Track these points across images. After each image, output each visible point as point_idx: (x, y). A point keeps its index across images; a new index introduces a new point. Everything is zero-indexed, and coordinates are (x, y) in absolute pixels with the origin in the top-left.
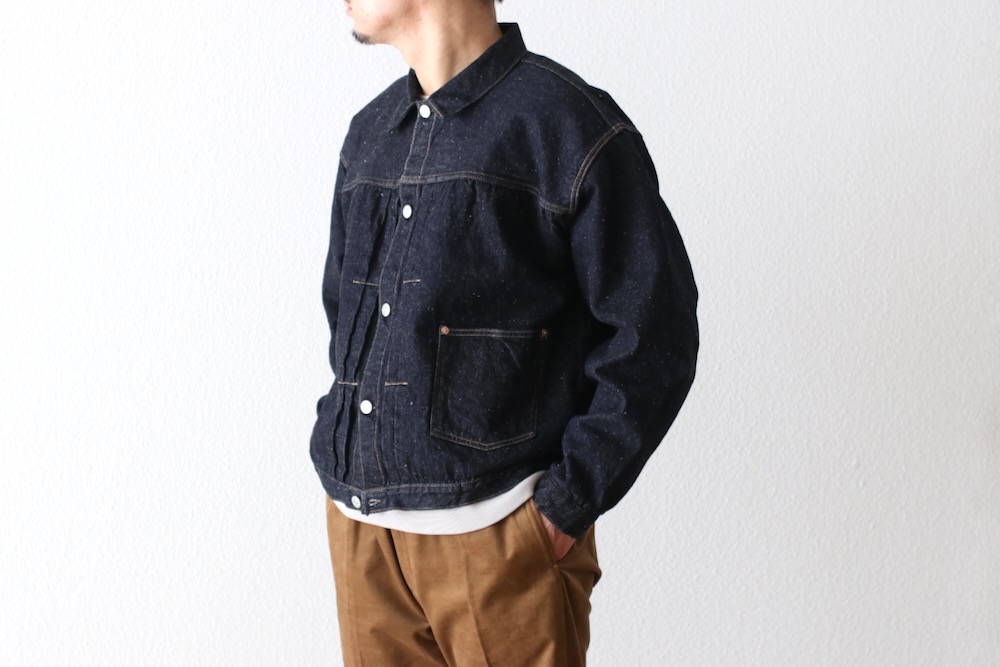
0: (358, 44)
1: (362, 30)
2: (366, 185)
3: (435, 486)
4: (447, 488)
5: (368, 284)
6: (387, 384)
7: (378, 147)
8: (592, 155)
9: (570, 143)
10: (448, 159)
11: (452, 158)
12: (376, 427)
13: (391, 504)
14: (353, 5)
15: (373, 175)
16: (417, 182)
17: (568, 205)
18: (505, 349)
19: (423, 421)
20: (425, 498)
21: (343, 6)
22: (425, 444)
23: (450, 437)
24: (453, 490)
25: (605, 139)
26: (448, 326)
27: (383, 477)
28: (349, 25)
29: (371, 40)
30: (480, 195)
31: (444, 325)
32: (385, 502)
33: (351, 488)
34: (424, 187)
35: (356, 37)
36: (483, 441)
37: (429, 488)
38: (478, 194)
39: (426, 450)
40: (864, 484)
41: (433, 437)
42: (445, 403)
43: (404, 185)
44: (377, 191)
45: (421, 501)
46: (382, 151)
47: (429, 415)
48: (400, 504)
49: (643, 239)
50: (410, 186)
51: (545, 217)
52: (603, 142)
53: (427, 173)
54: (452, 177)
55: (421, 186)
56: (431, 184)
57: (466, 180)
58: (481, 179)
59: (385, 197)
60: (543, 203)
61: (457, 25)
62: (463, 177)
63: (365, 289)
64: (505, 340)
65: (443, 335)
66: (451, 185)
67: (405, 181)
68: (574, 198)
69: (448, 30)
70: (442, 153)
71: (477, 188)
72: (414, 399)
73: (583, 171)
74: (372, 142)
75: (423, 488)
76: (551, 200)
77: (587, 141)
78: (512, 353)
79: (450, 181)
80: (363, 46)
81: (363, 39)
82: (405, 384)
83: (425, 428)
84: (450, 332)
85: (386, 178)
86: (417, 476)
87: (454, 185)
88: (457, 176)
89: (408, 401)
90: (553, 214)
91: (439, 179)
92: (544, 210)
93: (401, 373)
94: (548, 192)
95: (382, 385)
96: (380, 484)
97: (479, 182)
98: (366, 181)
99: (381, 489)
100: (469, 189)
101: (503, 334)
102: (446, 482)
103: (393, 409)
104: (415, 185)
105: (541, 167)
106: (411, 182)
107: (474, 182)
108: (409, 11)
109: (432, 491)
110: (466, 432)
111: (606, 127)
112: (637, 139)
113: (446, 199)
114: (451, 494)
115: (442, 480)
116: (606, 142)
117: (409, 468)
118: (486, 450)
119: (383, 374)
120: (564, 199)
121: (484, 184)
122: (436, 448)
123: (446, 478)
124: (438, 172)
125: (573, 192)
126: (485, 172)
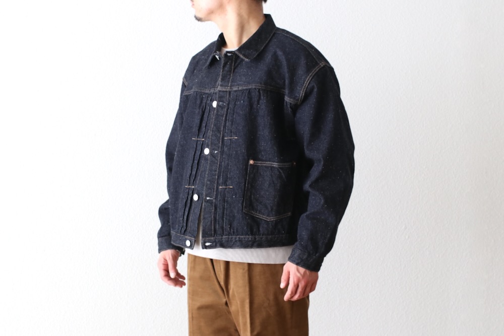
0: (197, 21)
1: (199, 15)
2: (197, 92)
3: (242, 237)
4: (248, 238)
5: (198, 139)
6: (220, 187)
7: (203, 74)
8: (310, 77)
9: (301, 71)
10: (244, 79)
11: (246, 79)
12: (213, 208)
13: (218, 245)
14: (195, 3)
15: (200, 87)
16: (228, 90)
17: (298, 100)
18: (280, 172)
19: (240, 205)
20: (236, 243)
21: (190, 3)
22: (241, 216)
23: (252, 213)
24: (251, 239)
25: (317, 69)
26: (254, 160)
27: (213, 233)
28: (193, 12)
29: (203, 20)
30: (263, 95)
31: (252, 159)
32: (214, 244)
33: (186, 237)
34: (232, 92)
35: (196, 18)
36: (268, 216)
37: (239, 238)
38: (262, 94)
39: (241, 218)
40: (408, 237)
41: (245, 213)
42: (250, 197)
43: (220, 91)
44: (202, 94)
45: (234, 244)
46: (204, 76)
47: (243, 202)
48: (223, 246)
49: (330, 116)
50: (223, 91)
51: (287, 105)
52: (316, 70)
53: (234, 86)
54: (248, 88)
55: (230, 92)
56: (236, 91)
57: (255, 89)
58: (263, 88)
59: (205, 97)
60: (287, 99)
61: (244, 13)
62: (254, 87)
63: (197, 142)
64: (280, 168)
65: (251, 164)
66: (248, 91)
67: (220, 89)
68: (302, 97)
69: (240, 16)
70: (240, 76)
71: (261, 92)
72: (236, 195)
73: (306, 84)
74: (199, 71)
75: (236, 238)
76: (290, 97)
77: (308, 70)
78: (283, 174)
79: (246, 89)
80: (200, 22)
81: (199, 19)
82: (231, 187)
83: (241, 208)
84: (254, 163)
85: (206, 88)
86: (234, 232)
87: (249, 91)
88: (250, 87)
89: (233, 195)
90: (291, 104)
91: (240, 88)
92: (286, 102)
93: (229, 182)
94: (289, 93)
95: (217, 188)
96: (211, 236)
97: (262, 89)
98: (197, 90)
99: (212, 238)
100: (257, 93)
101: (279, 165)
102: (249, 235)
103: (225, 199)
104: (226, 91)
105: (287, 82)
106: (224, 90)
107: (259, 90)
108: (221, 7)
109: (241, 239)
110: (260, 211)
111: (317, 64)
112: (331, 70)
113: (246, 98)
114: (250, 241)
115: (247, 234)
116: (317, 70)
117: (230, 228)
118: (268, 220)
119: (218, 183)
120: (296, 96)
121: (264, 90)
122: (246, 218)
123: (249, 233)
124: (239, 85)
125: (301, 93)
126: (264, 84)
